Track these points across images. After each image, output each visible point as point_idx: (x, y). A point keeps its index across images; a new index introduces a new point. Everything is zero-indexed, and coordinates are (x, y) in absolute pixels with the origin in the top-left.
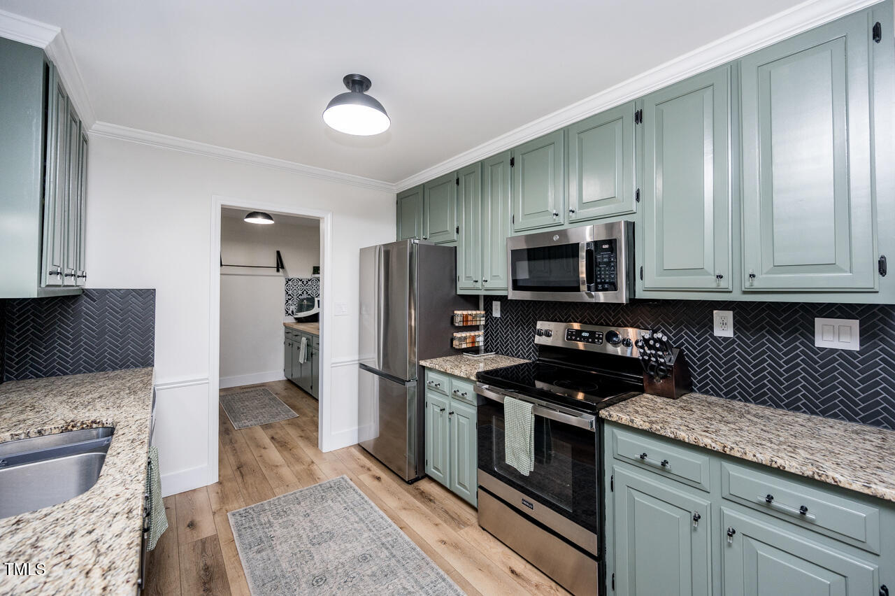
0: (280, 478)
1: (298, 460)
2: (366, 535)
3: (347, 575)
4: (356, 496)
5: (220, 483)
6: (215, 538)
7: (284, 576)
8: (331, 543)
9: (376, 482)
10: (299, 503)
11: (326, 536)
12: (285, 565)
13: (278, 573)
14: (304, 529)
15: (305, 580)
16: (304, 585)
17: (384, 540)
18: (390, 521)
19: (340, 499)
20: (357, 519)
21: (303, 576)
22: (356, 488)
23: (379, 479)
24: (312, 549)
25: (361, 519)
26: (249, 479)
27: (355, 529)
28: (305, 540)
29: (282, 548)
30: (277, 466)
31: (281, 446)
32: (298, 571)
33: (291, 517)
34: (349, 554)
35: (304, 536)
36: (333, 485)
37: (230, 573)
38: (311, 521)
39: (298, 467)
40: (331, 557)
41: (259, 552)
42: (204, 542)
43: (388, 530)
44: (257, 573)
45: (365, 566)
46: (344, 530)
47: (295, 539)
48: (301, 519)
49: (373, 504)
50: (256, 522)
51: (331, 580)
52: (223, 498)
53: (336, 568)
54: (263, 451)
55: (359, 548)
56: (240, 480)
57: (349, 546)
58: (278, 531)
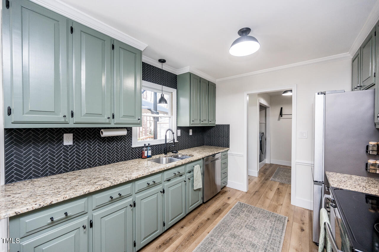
0: (264, 202)
1: (277, 201)
2: (264, 240)
3: (242, 243)
4: (281, 227)
5: (247, 193)
6: (229, 205)
7: (229, 226)
8: (251, 231)
9: (299, 231)
10: (258, 213)
11: (252, 228)
12: (232, 224)
13: (229, 224)
14: (249, 221)
15: (231, 232)
16: (229, 233)
17: (268, 248)
18: (281, 246)
19: (273, 223)
20: (269, 233)
21: (232, 231)
22: (286, 225)
23: (302, 230)
24: (244, 228)
25: (271, 235)
26: (255, 197)
27: (264, 235)
28: (246, 223)
29: (238, 220)
30: (268, 198)
31: (278, 193)
32: (233, 228)
33: (251, 215)
34: (251, 239)
35: (247, 222)
36: (278, 216)
37: (222, 215)
38: (254, 221)
39: (274, 203)
40: (245, 234)
41: (232, 216)
42: (226, 204)
43: (275, 248)
44: (226, 220)
45: (250, 247)
46: (261, 232)
47: (244, 221)
48: (253, 217)
49: (284, 235)
50: (241, 209)
51: (236, 239)
52: (242, 197)
53: (242, 238)
54: (270, 191)
55: (256, 242)
56: (252, 195)
57: (254, 237)
58: (242, 215)
